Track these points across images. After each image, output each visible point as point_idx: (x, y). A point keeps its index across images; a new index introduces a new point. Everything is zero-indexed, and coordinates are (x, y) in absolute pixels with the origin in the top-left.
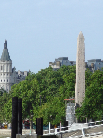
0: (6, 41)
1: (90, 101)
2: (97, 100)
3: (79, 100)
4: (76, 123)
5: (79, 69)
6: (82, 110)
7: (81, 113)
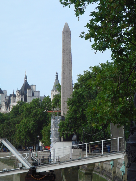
0: (57, 73)
1: (73, 111)
2: (82, 109)
3: (65, 112)
4: (60, 141)
5: (65, 71)
6: (66, 124)
7: (65, 128)
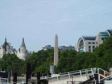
0: (23, 38)
1: (60, 64)
2: (63, 64)
3: (56, 64)
4: (54, 74)
6: (57, 68)
